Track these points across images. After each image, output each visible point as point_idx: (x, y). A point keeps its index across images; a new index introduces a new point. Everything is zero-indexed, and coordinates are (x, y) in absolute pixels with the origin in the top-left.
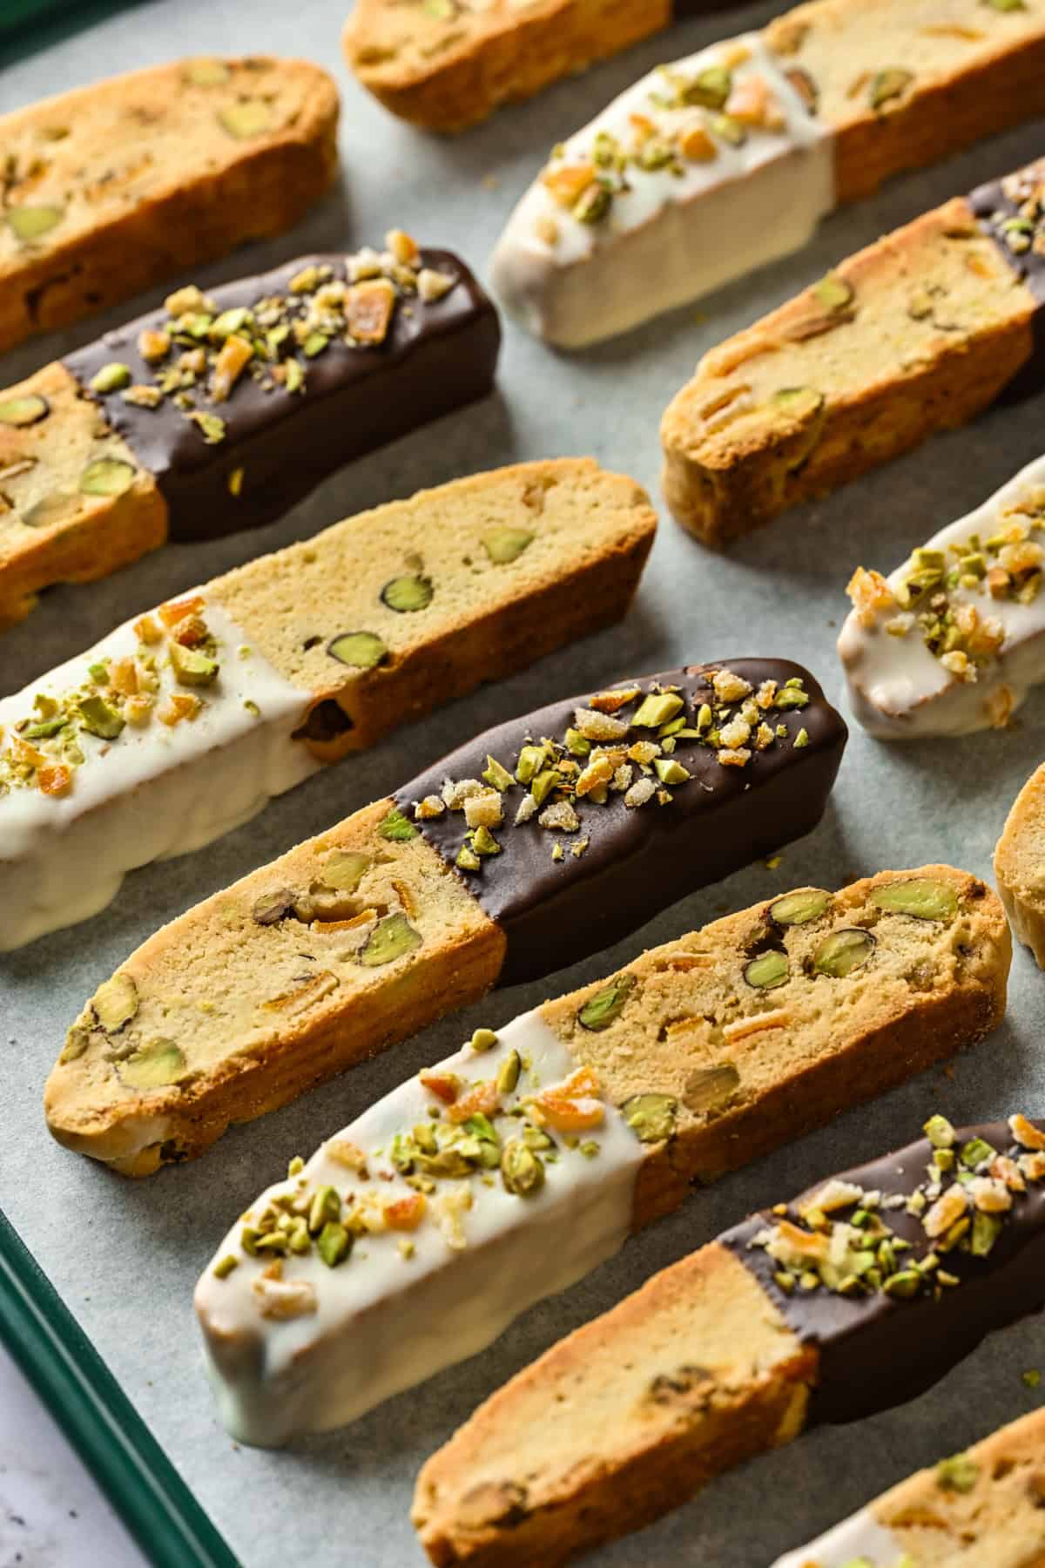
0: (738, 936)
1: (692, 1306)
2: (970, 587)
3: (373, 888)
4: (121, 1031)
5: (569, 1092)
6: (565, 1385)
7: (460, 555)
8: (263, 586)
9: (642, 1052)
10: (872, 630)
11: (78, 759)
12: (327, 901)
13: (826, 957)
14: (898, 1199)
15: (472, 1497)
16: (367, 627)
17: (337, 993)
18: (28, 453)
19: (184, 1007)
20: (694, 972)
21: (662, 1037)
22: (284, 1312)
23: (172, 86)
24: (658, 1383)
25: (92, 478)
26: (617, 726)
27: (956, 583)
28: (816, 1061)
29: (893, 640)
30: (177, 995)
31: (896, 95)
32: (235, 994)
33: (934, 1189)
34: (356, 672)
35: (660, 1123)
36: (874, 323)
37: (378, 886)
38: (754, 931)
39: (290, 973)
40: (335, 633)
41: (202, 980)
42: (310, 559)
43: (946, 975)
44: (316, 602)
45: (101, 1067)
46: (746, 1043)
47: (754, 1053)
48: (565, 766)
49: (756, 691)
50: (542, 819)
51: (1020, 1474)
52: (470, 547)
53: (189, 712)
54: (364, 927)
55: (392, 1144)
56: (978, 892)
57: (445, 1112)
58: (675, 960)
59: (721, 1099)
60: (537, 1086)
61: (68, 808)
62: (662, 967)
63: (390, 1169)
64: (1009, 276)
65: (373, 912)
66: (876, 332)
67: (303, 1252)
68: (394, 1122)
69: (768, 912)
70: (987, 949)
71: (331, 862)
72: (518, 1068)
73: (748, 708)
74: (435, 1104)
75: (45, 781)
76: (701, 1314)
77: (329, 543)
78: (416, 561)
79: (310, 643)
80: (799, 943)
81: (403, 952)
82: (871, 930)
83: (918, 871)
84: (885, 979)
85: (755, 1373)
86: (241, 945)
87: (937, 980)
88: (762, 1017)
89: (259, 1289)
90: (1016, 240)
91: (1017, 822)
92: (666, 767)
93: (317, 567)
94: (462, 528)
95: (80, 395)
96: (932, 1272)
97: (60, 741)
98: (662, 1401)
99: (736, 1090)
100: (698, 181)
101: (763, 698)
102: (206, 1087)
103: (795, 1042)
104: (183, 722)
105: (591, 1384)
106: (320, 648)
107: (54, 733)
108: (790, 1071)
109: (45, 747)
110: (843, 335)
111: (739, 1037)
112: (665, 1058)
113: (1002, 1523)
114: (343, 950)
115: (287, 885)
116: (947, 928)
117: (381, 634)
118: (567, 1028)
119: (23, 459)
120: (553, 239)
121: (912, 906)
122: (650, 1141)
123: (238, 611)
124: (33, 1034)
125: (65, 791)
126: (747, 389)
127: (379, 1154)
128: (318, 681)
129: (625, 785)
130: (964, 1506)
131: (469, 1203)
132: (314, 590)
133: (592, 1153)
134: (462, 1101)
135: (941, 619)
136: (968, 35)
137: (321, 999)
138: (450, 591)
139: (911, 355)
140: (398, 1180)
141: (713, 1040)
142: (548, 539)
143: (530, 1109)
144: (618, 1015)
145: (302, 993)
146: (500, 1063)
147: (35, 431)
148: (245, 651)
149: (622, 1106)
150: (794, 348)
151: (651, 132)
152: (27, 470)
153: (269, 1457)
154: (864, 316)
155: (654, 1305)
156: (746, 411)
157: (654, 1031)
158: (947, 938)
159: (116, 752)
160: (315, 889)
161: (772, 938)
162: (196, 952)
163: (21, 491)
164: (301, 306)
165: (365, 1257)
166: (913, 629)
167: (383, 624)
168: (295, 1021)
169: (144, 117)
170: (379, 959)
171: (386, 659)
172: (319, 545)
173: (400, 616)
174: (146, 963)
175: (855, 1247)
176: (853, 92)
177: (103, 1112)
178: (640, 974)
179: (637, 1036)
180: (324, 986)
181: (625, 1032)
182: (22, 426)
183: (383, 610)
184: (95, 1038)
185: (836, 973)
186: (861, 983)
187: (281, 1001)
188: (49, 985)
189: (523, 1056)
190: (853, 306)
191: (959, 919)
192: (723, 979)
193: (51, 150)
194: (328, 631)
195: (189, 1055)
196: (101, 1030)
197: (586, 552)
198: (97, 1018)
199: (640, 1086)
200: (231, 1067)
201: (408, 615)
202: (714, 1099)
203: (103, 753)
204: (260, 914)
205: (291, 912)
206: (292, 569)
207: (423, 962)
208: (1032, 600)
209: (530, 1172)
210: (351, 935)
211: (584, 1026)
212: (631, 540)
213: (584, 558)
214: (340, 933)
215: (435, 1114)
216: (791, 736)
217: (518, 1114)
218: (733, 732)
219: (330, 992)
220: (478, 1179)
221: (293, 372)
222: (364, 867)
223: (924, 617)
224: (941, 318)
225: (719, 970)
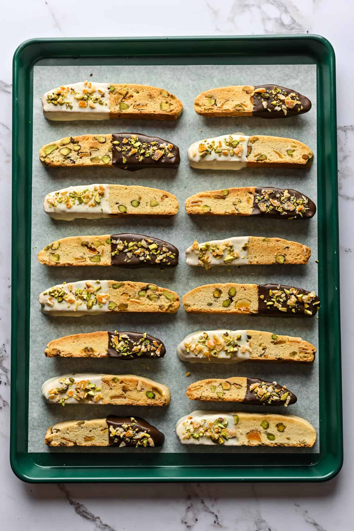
0: (142, 286)
1: (98, 339)
2: (210, 252)
3: (99, 249)
4: (54, 250)
5: (103, 297)
6: (75, 341)
7: (146, 201)
8: (117, 190)
9: (118, 296)
10: (192, 251)
11: (74, 204)
12: (93, 247)
13: (151, 297)
14: (133, 342)
15: (53, 350)
16: (126, 206)
17: (85, 262)
18: (98, 148)
19: (64, 251)
20: (132, 288)
21: (122, 295)
22: (49, 305)
23: (158, 93)
24: (86, 348)
25: (104, 158)
26: (146, 246)
27: (209, 251)
28: (139, 311)
29: (195, 254)
30: (64, 249)
31: (262, 160)
32: (72, 253)
33: (138, 343)
34: (120, 212)
35: (113, 308)
36: (227, 201)
37: (101, 249)
38: (145, 287)
39: (80, 255)
40: (121, 204)
41: (69, 249)
42: (126, 189)
43: (165, 309)
44: (122, 197)
45: (48, 254)
46: (132, 303)
47: (132, 305)
48: (135, 248)
49: (168, 252)
50: (127, 253)
51: (123, 384)
52: (149, 201)
53: (93, 206)
54: (94, 254)
55: (77, 289)
56: (178, 300)
57: (87, 289)
58: (131, 285)
59: (124, 309)
60: (101, 293)
61: (68, 211)
62: (129, 285)
63: (74, 293)
64: (252, 206)
65: (97, 252)
66: (227, 203)
67: (56, 298)
68: (79, 286)
69: (148, 285)
70: (173, 308)
71: (97, 241)
72: (100, 288)
73: (164, 255)
74: (86, 287)
75: (68, 205)
76: (99, 341)
77: (130, 188)
78: (140, 198)
79: (117, 203)
80: (149, 292)
81: (97, 262)
82: (160, 297)
83: (172, 292)
84: (156, 305)
85: (98, 355)
86: (77, 247)
87: (163, 309)
88: (137, 300)
89: (47, 300)
90: (257, 201)
91: (190, 293)
92: (148, 257)
93: (126, 191)
94: (150, 197)
95: (111, 142)
96: (130, 355)
97: (73, 199)
98: (85, 351)
99: (126, 309)
100: (222, 158)
101: (168, 254)
102: (60, 265)
103: (139, 307)
104: (91, 207)
105: (78, 343)
106: (118, 205)
107: (73, 197)
108: (134, 311)
109: (71, 199)
110: (221, 201)
111: (132, 301)
112: (120, 298)
113: (116, 390)
114: (89, 256)
115: (89, 241)
116: (170, 302)
117: (127, 208)
118: (110, 286)
119: (97, 148)
120: (194, 156)
121: (168, 296)
122: (110, 309)
123: (111, 192)
124: (51, 234)
125: (69, 208)
126: (201, 202)
127: (74, 290)
128: (114, 211)
129: (141, 256)
130: (114, 384)
131: (81, 304)
132: (123, 195)
133: (101, 307)
134: (89, 289)
135: (203, 255)
136: (280, 156)
137: (82, 262)
138: (141, 207)
139: (228, 211)
140: (74, 295)
141: (128, 300)
142: (160, 206)
143: (97, 296)
144: (118, 288)
145: (80, 259)
146: (97, 287)
147: (101, 144)
148: (107, 200)
149: (110, 302)
150: (213, 198)
151: (221, 146)
152: (96, 151)
153: (43, 315)
154: (227, 199)
155: (94, 336)
156: (199, 206)
157: (121, 293)
158: (169, 304)
159: (80, 206)
160: (92, 244)
161: (146, 289)
162: (71, 244)
163: (93, 154)
164: (150, 147)
165: (63, 304)
166: (198, 254)
167: (129, 206)
168: (76, 263)
169: (151, 96)
170: (93, 260)
171: (125, 212)
172: (129, 188)
173: (132, 207)
174: (63, 241)
175: (122, 346)
176: (255, 156)
177: (45, 261)
178: (125, 284)
179: (118, 293)
180: (84, 260)
181: (118, 291)
182: (100, 142)
183: (130, 204)
184: (50, 249)
185: (151, 300)
186: (153, 303)
187: (77, 259)
188: (57, 228)
189: (102, 287)
190: (226, 197)
191: (172, 302)
192: (136, 292)
193: (135, 94)
194: (120, 203)
195: (60, 260)
196: (52, 248)
197: (164, 212)
198: (52, 246)
199: (114, 301)
200: (64, 264)
201: (133, 207)
202: (122, 309)
203: (78, 205)
204: (82, 244)
205: (86, 246)
206: (123, 189)
207: (98, 265)
208: (218, 259)
209: (90, 306)
210: (92, 254)
211: (113, 287)
212: (171, 214)
213: (163, 213)
214: (91, 253)
215: (85, 289)
216: (168, 262)
217: (95, 295)
218: (160, 258)
219: (84, 261)
220: (84, 302)
221: (141, 158)
222: (100, 245)
223: (201, 253)
224: (237, 207)
225: (136, 290)
